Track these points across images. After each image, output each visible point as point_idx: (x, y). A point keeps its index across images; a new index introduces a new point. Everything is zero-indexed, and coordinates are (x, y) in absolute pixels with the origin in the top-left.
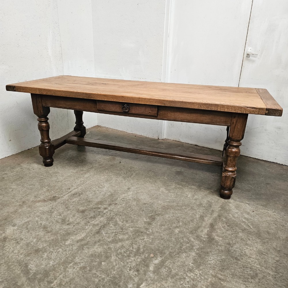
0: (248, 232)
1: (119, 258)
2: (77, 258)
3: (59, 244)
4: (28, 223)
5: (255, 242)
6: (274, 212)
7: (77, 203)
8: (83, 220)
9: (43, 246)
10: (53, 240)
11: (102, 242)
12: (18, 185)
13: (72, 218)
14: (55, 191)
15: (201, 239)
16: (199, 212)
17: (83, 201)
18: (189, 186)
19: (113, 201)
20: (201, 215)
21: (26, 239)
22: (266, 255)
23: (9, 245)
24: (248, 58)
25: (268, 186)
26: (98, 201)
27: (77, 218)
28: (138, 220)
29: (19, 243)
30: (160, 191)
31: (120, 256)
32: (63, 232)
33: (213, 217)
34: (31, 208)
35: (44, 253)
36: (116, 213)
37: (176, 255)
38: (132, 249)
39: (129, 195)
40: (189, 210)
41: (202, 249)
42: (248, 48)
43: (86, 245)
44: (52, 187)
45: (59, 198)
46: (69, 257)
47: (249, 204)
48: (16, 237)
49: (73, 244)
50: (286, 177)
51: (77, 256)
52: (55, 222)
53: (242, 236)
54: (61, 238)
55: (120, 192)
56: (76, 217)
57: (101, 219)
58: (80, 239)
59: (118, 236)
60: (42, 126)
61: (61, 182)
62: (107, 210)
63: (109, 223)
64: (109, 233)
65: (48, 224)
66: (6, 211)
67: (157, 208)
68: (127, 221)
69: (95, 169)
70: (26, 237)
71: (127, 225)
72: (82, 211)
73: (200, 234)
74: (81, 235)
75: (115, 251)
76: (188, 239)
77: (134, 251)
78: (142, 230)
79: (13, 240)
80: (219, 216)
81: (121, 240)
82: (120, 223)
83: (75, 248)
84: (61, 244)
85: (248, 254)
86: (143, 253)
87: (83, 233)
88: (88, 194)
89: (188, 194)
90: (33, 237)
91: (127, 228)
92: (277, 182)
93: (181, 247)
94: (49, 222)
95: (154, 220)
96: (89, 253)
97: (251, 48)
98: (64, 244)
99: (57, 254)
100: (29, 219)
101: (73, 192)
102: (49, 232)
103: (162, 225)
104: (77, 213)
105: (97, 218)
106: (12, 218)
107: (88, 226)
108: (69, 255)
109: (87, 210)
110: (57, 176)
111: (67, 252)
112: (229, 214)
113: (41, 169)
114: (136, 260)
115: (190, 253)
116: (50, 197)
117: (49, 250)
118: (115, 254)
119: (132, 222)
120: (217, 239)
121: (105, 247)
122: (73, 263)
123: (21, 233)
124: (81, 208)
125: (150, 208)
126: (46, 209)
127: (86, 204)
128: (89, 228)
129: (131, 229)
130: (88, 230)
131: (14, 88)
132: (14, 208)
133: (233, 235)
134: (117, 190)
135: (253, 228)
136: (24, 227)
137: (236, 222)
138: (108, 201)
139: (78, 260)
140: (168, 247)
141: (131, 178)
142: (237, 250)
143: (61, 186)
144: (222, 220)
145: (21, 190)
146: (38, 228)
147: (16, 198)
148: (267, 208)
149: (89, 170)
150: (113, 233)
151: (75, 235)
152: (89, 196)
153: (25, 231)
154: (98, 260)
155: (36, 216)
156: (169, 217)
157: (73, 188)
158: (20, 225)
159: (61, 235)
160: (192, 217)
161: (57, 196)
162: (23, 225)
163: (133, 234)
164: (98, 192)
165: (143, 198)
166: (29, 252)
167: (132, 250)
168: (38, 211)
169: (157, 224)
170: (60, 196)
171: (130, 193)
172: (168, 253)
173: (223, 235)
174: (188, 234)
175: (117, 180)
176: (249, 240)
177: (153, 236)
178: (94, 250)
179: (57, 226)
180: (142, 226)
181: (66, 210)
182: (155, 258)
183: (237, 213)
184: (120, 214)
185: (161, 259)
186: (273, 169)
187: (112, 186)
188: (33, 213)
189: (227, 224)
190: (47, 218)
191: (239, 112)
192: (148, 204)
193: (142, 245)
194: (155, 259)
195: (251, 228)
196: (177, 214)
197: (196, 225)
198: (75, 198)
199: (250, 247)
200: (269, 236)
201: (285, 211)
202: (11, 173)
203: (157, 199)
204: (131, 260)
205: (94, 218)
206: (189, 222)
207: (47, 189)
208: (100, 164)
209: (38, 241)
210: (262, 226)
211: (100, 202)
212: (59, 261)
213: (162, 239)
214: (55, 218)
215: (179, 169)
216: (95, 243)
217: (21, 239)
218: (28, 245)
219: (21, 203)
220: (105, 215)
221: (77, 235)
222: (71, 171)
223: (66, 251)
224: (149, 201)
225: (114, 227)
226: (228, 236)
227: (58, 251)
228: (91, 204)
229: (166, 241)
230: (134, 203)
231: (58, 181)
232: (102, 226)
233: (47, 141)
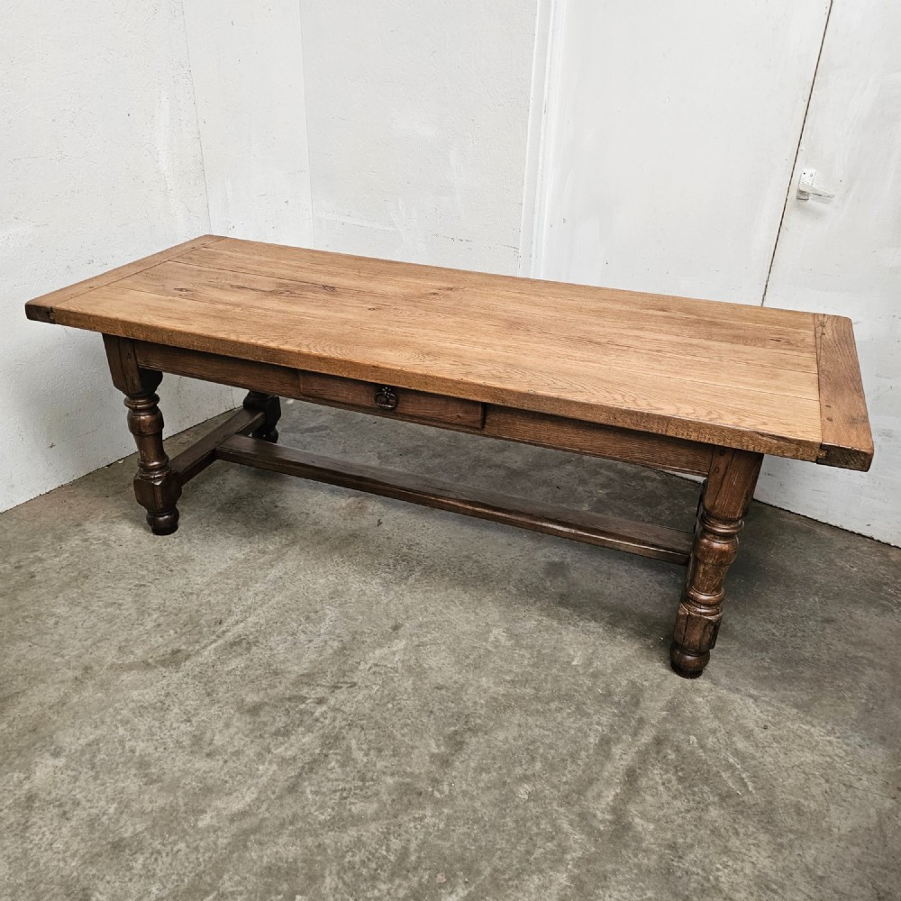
0: (738, 804)
1: (344, 883)
2: (226, 877)
3: (179, 824)
4: (95, 747)
5: (754, 845)
6: (828, 733)
7: (238, 678)
8: (252, 742)
9: (135, 829)
10: (163, 809)
11: (300, 823)
12: (73, 603)
13: (221, 731)
14: (178, 630)
15: (591, 826)
16: (598, 724)
17: (257, 670)
18: (581, 624)
19: (344, 675)
20: (605, 735)
21: (88, 805)
22: (780, 891)
23: (41, 823)
24: (802, 203)
25: (828, 631)
26: (301, 673)
27: (237, 733)
28: (413, 748)
29: (68, 815)
30: (490, 640)
31: (348, 877)
32: (194, 783)
33: (639, 743)
34: (108, 689)
35: (135, 853)
36: (350, 718)
37: (510, 879)
38: (385, 853)
39: (394, 653)
40: (569, 714)
41: (589, 861)
42: (805, 171)
43: (255, 831)
44: (171, 613)
45: (188, 657)
46: (204, 872)
47: (756, 699)
48: (62, 796)
49: (220, 828)
50: (891, 594)
51: (229, 871)
52: (172, 745)
53: (716, 821)
54: (185, 805)
55: (368, 640)
56: (232, 730)
57: (303, 741)
58: (239, 810)
59: (351, 803)
60: (140, 421)
61: (198, 596)
62: (324, 708)
63: (326, 756)
64: (324, 794)
65: (151, 750)
66: (36, 700)
67: (475, 703)
68: (380, 750)
69: (302, 549)
70: (90, 796)
71: (380, 765)
72: (254, 707)
73: (591, 805)
74: (243, 797)
75: (336, 857)
76: (553, 823)
77: (390, 861)
78: (422, 785)
79: (51, 806)
80: (658, 742)
81: (357, 820)
82: (359, 755)
83: (222, 842)
84: (186, 827)
85: (725, 887)
86: (415, 868)
87: (249, 789)
88: (273, 645)
89: (572, 653)
90: (107, 797)
91: (377, 776)
92: (859, 613)
93: (529, 853)
94: (156, 743)
95: (461, 749)
96: (262, 862)
97: (813, 171)
98: (193, 827)
99: (172, 861)
100: (99, 732)
101: (230, 636)
102: (152, 782)
103: (483, 770)
104: (237, 715)
105: (292, 734)
106: (54, 728)
107: (267, 763)
108: (205, 866)
109: (266, 703)
110: (186, 570)
111: (199, 856)
112: (689, 734)
113: (143, 545)
114: (392, 891)
115: (551, 873)
116: (161, 651)
117: (151, 844)
118: (335, 868)
119: (394, 756)
120: (640, 829)
121: (310, 841)
122: (216, 893)
123: (75, 782)
124: (252, 698)
125: (453, 705)
126: (150, 696)
127: (265, 683)
128: (266, 770)
129: (390, 780)
130: (265, 779)
131: (48, 313)
132: (59, 689)
133: (688, 816)
134: (360, 630)
135: (754, 792)
136: (83, 759)
137: (705, 767)
138: (329, 674)
139: (229, 884)
140: (489, 851)
141: (406, 584)
142: (694, 869)
143: (197, 611)
144: (665, 757)
145: (80, 623)
146: (125, 764)
147: (65, 652)
148: (811, 716)
149: (284, 551)
150: (335, 791)
151: (227, 794)
152: (275, 652)
153: (86, 774)
154: (285, 886)
155: (121, 721)
156: (506, 741)
157: (232, 620)
158: (73, 751)
159: (186, 794)
160: (575, 742)
161: (183, 647)
162: (83, 752)
163: (393, 800)
164: (302, 637)
165: (433, 664)
166: (95, 851)
167: (385, 857)
168: (127, 704)
169: (467, 766)
170: (191, 648)
171: (399, 645)
172: (487, 872)
173: (661, 813)
174: (555, 805)
175: (364, 594)
176: (737, 833)
177: (452, 808)
178: (277, 853)
179: (177, 759)
180: (423, 771)
181: (207, 700)
182: (448, 886)
183: (714, 732)
184: (361, 722)
185: (466, 892)
186: (854, 563)
187: (346, 615)
188: (111, 710)
189: (677, 771)
190: (150, 728)
191: (734, 446)
192: (448, 689)
193: (416, 839)
194: (449, 890)
195: (750, 789)
196: (530, 728)
197: (584, 772)
198: (235, 657)
199: (735, 859)
200: (800, 822)
201: (866, 729)
202: (55, 556)
203: (477, 671)
204: (379, 890)
205: (283, 735)
206: (564, 760)
207: (155, 621)
208: (317, 527)
209: (122, 813)
210: (784, 786)
211: (308, 675)
212: (176, 884)
213: (476, 821)
214: (172, 732)
215: (556, 554)
216: (282, 825)
217: (73, 803)
218: (92, 823)
219: (78, 673)
220: (319, 724)
221: (231, 794)
222: (230, 552)
223: (199, 851)
224: (451, 678)
225: (339, 770)
226: (675, 817)
227: (175, 849)
228: (280, 682)
229: (487, 827)
230: (405, 685)
231: (190, 591)
232: (307, 766)
233: (156, 463)
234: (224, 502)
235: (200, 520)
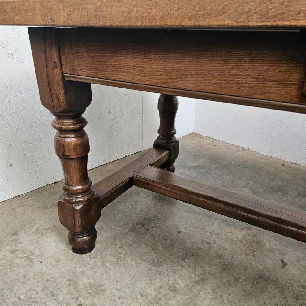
113: (60, 264)
149: (195, 291)
208: (222, 262)
222: (141, 284)
233: (79, 187)
234: (136, 222)
235: (115, 239)
